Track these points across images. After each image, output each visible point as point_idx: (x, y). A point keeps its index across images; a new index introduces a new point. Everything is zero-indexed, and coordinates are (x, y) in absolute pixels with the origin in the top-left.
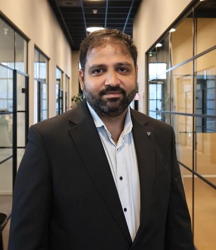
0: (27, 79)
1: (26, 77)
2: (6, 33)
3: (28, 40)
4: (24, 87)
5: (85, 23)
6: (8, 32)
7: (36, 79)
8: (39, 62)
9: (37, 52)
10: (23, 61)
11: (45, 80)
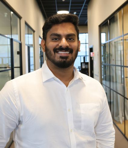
0: (21, 45)
1: (20, 43)
2: (6, 16)
3: (20, 18)
4: (18, 50)
5: (57, 8)
6: (7, 15)
7: (26, 45)
8: (28, 34)
9: (27, 27)
10: (17, 34)
11: (32, 45)
